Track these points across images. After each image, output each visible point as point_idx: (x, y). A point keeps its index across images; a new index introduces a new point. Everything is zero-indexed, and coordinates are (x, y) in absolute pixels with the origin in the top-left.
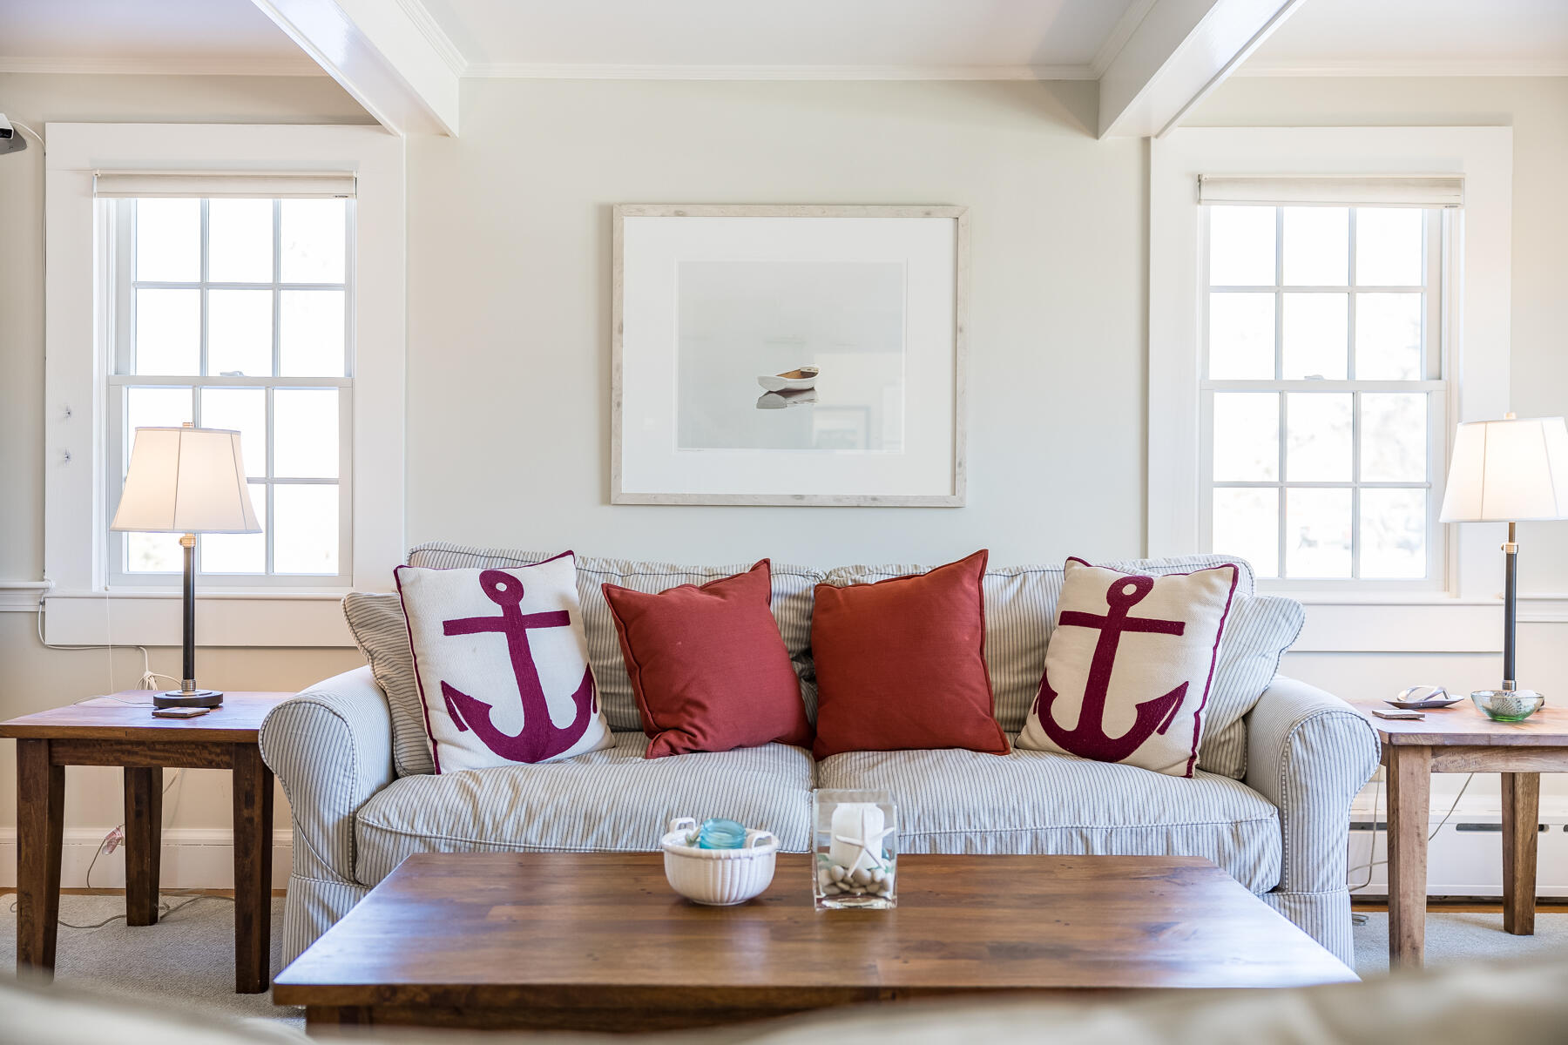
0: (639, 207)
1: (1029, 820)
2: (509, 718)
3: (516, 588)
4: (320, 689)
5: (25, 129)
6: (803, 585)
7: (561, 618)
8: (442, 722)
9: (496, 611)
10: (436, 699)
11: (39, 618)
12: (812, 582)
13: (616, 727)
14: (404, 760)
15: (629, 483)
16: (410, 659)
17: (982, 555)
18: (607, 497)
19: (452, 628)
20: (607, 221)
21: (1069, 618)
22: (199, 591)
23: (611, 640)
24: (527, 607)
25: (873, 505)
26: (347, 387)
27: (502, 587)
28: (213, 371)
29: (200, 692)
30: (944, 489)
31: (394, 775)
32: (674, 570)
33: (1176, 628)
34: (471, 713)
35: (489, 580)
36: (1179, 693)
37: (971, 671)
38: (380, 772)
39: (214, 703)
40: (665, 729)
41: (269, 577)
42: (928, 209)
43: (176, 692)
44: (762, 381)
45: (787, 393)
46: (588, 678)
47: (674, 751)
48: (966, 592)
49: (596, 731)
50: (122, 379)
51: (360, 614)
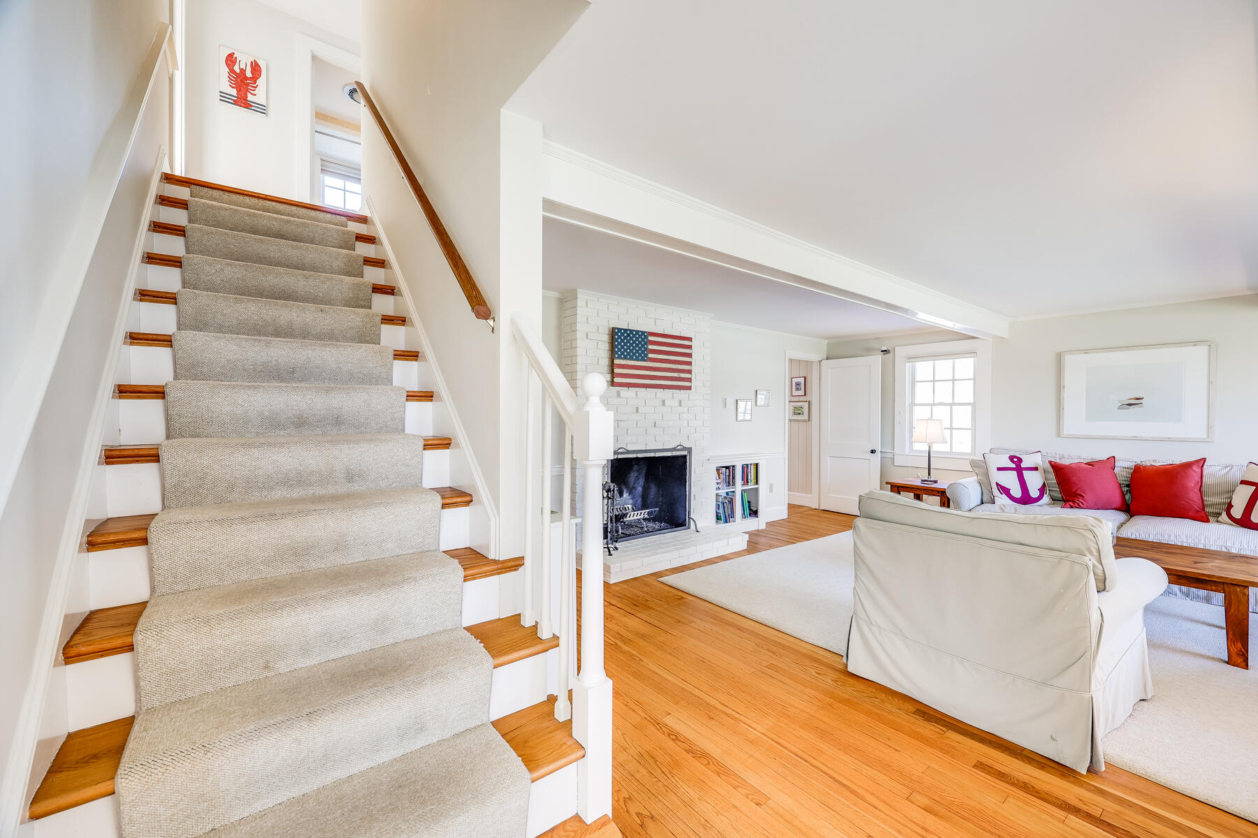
0: (1072, 352)
2: (1017, 492)
3: (1020, 460)
4: (963, 481)
5: (890, 349)
6: (1132, 465)
7: (1036, 469)
8: (996, 492)
9: (1014, 466)
10: (995, 487)
11: (893, 459)
12: (1134, 464)
13: (1054, 499)
14: (985, 499)
15: (1066, 431)
16: (987, 476)
17: (1204, 460)
18: (1058, 435)
19: (999, 469)
20: (1059, 357)
21: (1243, 482)
22: (932, 455)
23: (1052, 476)
24: (1023, 465)
25: (1169, 440)
26: (973, 405)
27: (1015, 460)
28: (936, 402)
29: (932, 479)
30: (1202, 434)
31: (982, 503)
32: (1080, 458)
34: (1006, 491)
35: (1011, 458)
37: (1194, 496)
38: (979, 502)
39: (936, 482)
40: (1068, 501)
41: (951, 452)
42: (1195, 343)
43: (926, 479)
44: (1119, 401)
45: (1130, 405)
46: (1044, 485)
47: (1072, 507)
48: (1194, 470)
49: (1046, 499)
50: (913, 404)
51: (974, 464)
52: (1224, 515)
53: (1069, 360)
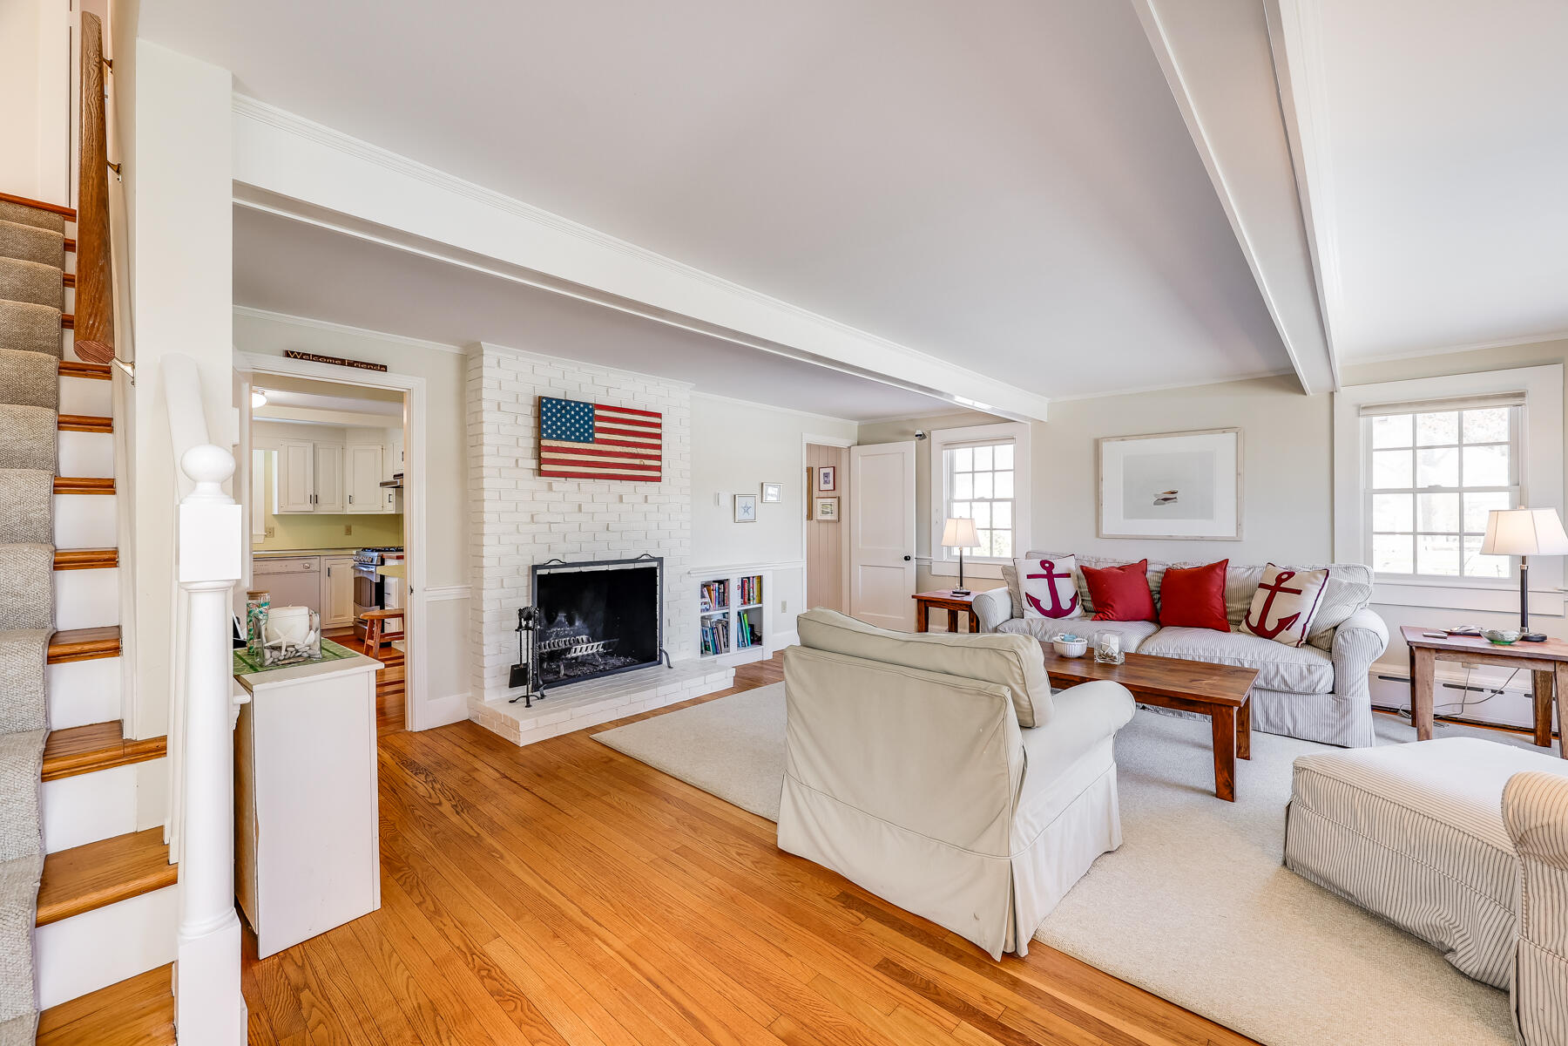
0: (1108, 438)
1: (1218, 654)
2: (1047, 604)
3: (1052, 565)
4: (991, 592)
5: (926, 433)
6: (1162, 568)
7: (1068, 575)
8: (1025, 604)
9: (1045, 572)
10: (1024, 597)
11: (930, 567)
12: (1165, 567)
13: (1086, 610)
14: (1014, 615)
15: (1105, 531)
16: (1017, 585)
17: (1227, 560)
18: (1098, 534)
19: (1029, 577)
20: (1097, 444)
21: (1262, 586)
22: (964, 561)
23: (1084, 583)
24: (1055, 572)
25: (1202, 539)
26: (1013, 501)
27: (1047, 565)
28: (976, 497)
29: (964, 591)
30: (1233, 534)
31: (1012, 618)
32: (1114, 561)
33: (1299, 592)
34: (1035, 602)
35: (1043, 563)
36: (1297, 616)
37: (1217, 603)
38: (1008, 617)
39: (968, 594)
40: (1099, 612)
41: (991, 558)
42: (1224, 430)
43: (958, 590)
44: (1156, 495)
45: (1166, 499)
46: (1076, 594)
47: (1102, 619)
48: (1217, 574)
49: (1078, 611)
50: (951, 500)
51: (1005, 570)
52: (1244, 622)
53: (1106, 447)
